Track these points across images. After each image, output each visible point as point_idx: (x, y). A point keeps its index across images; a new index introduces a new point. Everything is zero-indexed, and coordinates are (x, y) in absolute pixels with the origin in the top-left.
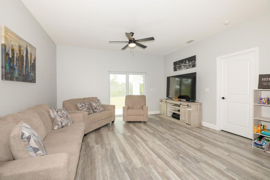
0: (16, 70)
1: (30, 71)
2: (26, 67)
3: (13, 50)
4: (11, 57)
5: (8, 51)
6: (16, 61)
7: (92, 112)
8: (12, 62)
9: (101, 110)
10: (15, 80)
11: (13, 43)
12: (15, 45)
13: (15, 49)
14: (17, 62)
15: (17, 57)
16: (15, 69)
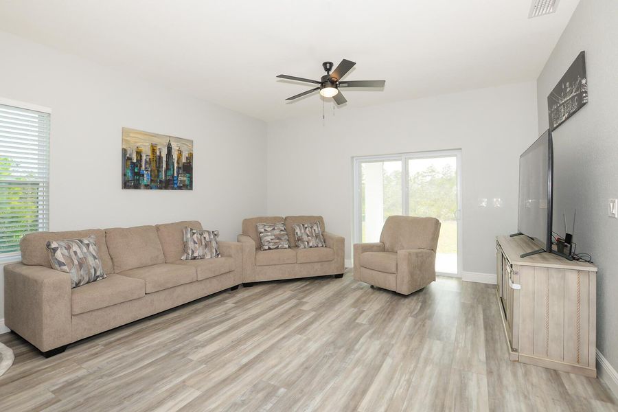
0: (145, 176)
1: (178, 174)
2: (167, 169)
3: (139, 153)
4: (135, 161)
5: (130, 155)
6: (145, 165)
7: (287, 246)
8: (137, 166)
9: (311, 245)
10: (142, 188)
11: (139, 144)
12: (145, 146)
13: (143, 151)
14: (147, 166)
15: (148, 160)
16: (143, 175)
